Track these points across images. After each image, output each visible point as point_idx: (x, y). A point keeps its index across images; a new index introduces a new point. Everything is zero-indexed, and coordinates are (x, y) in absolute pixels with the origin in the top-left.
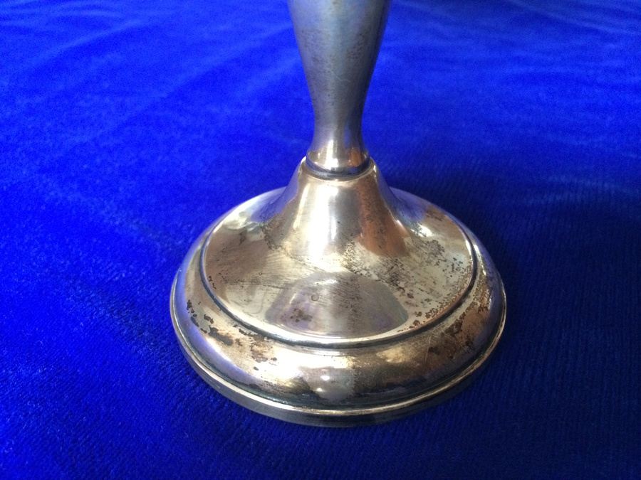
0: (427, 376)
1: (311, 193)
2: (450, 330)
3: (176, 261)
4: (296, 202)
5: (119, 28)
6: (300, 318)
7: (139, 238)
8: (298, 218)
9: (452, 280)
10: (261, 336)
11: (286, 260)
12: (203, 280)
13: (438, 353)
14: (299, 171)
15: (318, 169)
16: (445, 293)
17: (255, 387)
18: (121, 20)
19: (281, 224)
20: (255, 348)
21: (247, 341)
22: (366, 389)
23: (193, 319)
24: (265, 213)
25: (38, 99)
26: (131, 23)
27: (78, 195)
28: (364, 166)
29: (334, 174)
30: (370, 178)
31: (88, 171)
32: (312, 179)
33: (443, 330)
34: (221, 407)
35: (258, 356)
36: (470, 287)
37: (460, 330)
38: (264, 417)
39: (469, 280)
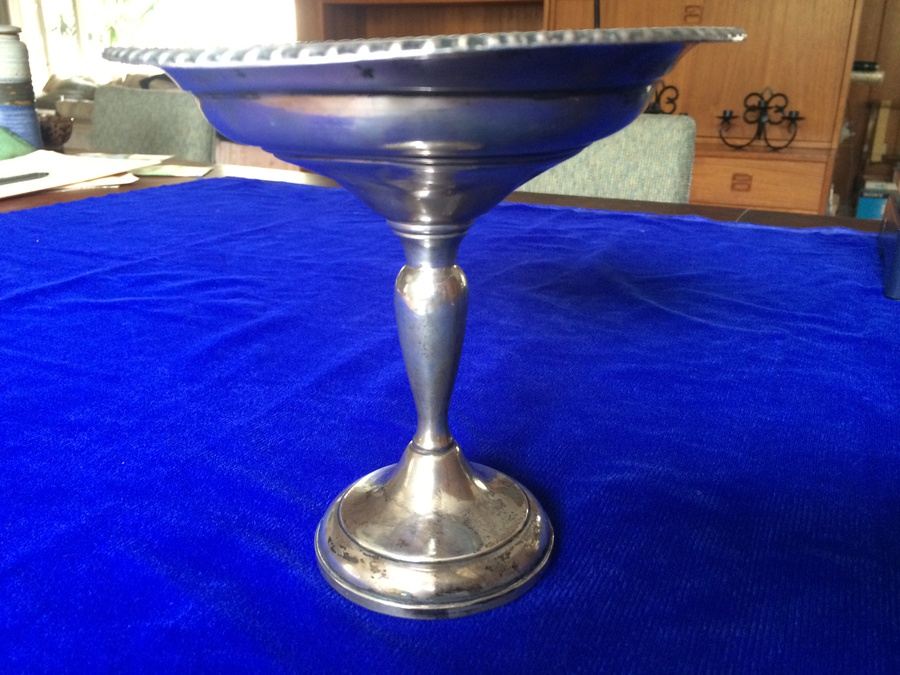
0: (483, 585)
1: (415, 464)
2: (501, 557)
3: (317, 516)
4: (406, 469)
5: (264, 317)
6: (403, 545)
7: (289, 500)
8: (407, 480)
9: (507, 526)
10: (377, 557)
11: (397, 508)
12: (340, 523)
13: (492, 570)
14: (408, 449)
15: (419, 448)
16: (501, 533)
17: (371, 591)
18: (264, 309)
19: (395, 485)
20: (373, 564)
21: (368, 560)
22: (442, 591)
23: (332, 549)
24: (384, 479)
25: (197, 387)
26: (274, 313)
27: (240, 468)
28: (450, 446)
29: (429, 453)
30: (454, 454)
31: (246, 449)
32: (415, 455)
33: (496, 556)
34: (348, 607)
35: (374, 570)
36: (520, 532)
37: (508, 558)
38: (376, 613)
39: (520, 527)
